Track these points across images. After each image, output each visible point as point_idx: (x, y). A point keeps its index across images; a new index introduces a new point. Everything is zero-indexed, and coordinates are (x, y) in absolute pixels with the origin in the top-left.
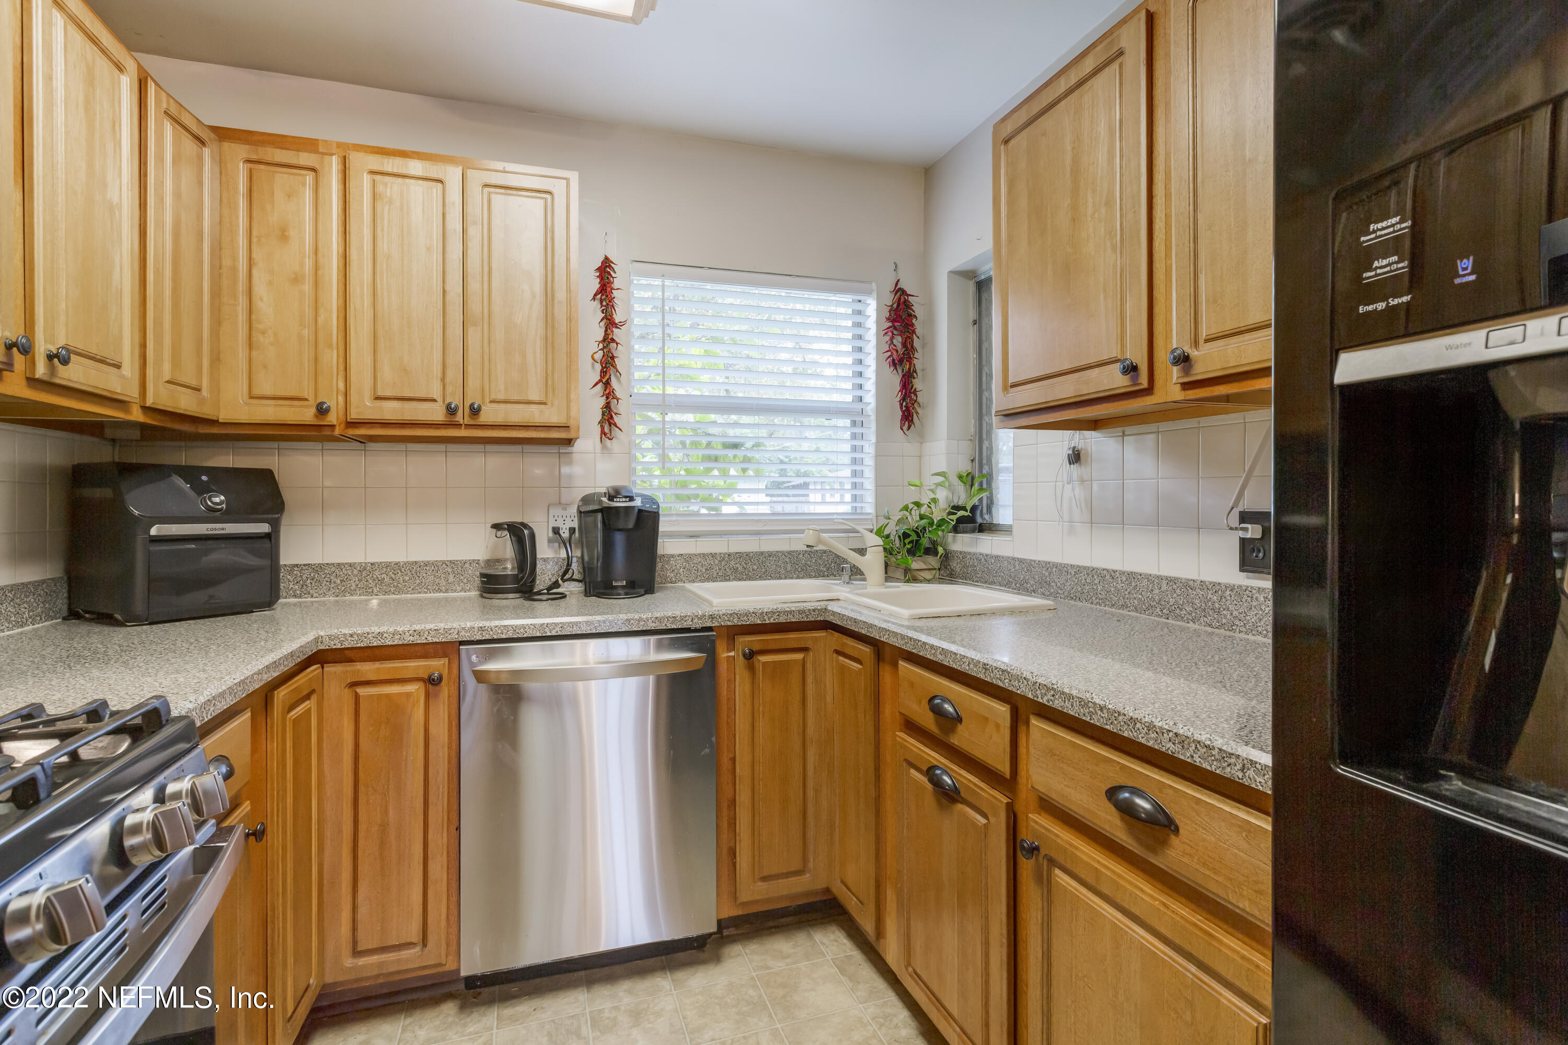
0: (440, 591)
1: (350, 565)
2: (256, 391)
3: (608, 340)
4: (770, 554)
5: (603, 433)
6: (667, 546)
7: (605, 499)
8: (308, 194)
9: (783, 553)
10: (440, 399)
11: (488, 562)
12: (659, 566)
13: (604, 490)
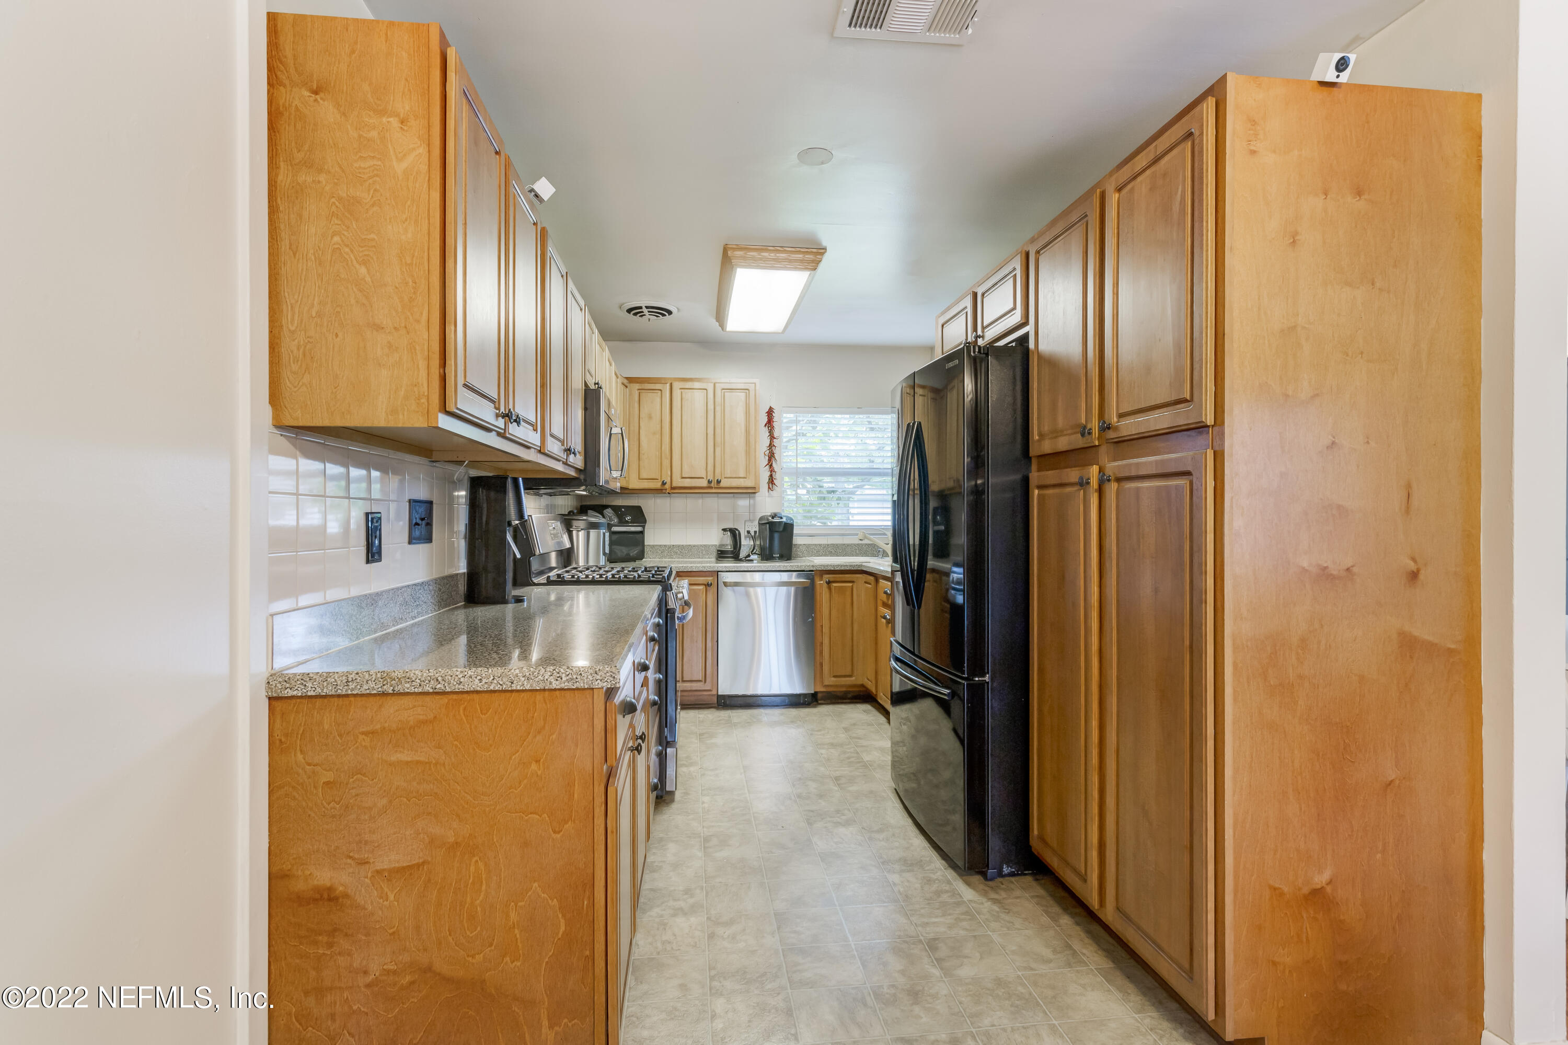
0: (699, 558)
1: (665, 546)
2: (641, 477)
3: (771, 446)
4: (848, 545)
5: (769, 488)
6: (797, 540)
7: (770, 518)
8: (658, 400)
9: (855, 545)
10: (705, 478)
11: (721, 545)
12: (794, 549)
13: (769, 514)
